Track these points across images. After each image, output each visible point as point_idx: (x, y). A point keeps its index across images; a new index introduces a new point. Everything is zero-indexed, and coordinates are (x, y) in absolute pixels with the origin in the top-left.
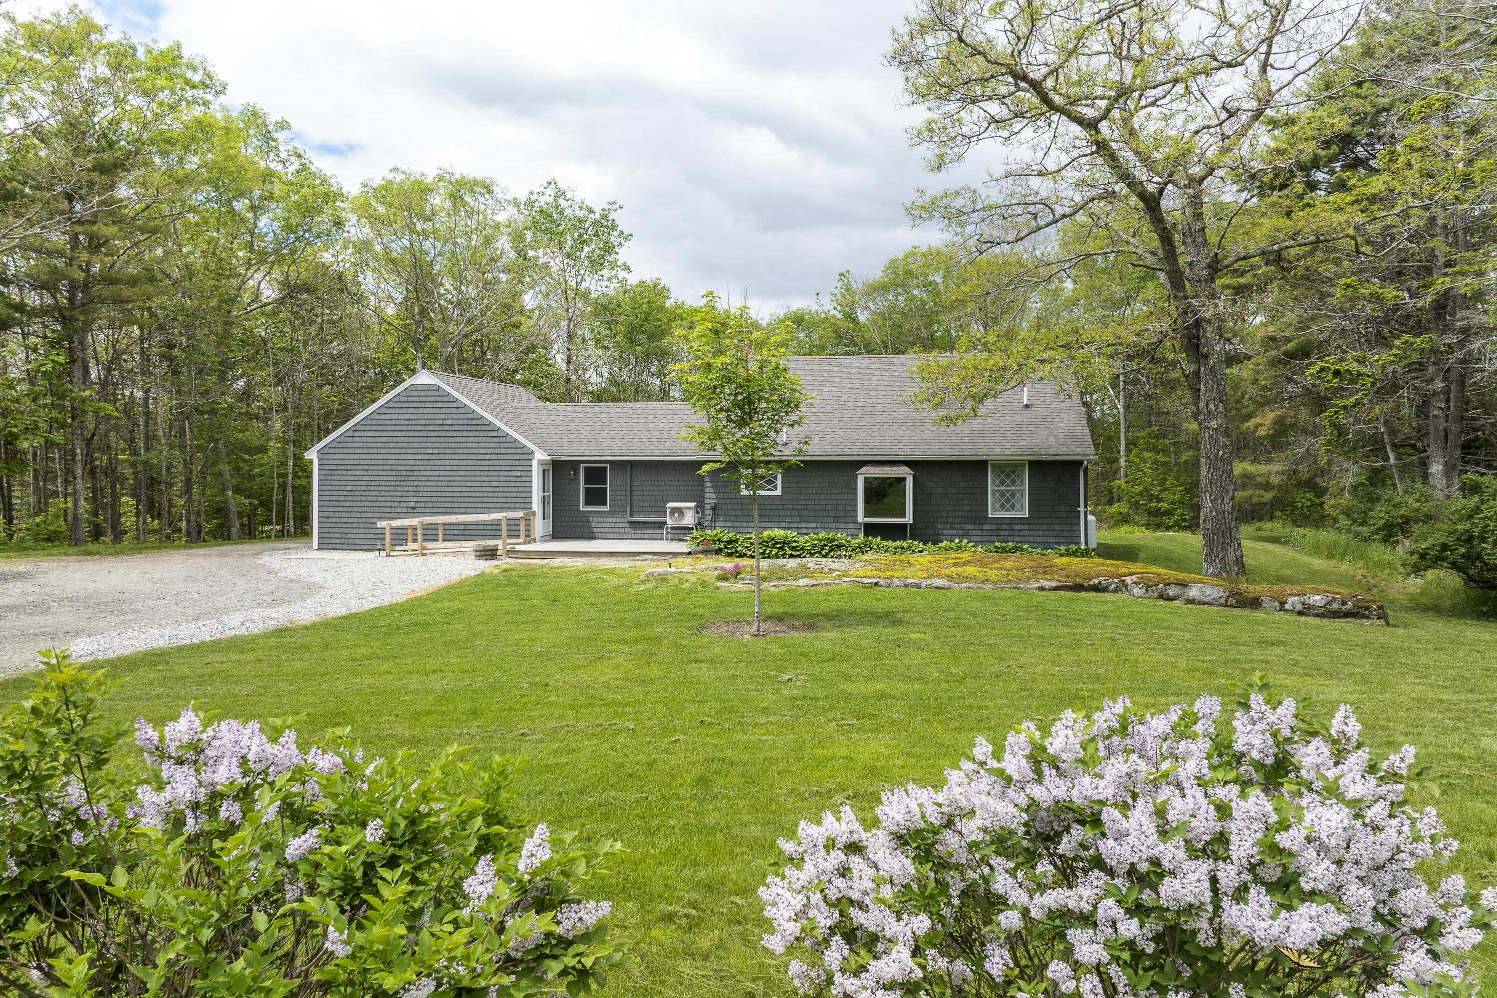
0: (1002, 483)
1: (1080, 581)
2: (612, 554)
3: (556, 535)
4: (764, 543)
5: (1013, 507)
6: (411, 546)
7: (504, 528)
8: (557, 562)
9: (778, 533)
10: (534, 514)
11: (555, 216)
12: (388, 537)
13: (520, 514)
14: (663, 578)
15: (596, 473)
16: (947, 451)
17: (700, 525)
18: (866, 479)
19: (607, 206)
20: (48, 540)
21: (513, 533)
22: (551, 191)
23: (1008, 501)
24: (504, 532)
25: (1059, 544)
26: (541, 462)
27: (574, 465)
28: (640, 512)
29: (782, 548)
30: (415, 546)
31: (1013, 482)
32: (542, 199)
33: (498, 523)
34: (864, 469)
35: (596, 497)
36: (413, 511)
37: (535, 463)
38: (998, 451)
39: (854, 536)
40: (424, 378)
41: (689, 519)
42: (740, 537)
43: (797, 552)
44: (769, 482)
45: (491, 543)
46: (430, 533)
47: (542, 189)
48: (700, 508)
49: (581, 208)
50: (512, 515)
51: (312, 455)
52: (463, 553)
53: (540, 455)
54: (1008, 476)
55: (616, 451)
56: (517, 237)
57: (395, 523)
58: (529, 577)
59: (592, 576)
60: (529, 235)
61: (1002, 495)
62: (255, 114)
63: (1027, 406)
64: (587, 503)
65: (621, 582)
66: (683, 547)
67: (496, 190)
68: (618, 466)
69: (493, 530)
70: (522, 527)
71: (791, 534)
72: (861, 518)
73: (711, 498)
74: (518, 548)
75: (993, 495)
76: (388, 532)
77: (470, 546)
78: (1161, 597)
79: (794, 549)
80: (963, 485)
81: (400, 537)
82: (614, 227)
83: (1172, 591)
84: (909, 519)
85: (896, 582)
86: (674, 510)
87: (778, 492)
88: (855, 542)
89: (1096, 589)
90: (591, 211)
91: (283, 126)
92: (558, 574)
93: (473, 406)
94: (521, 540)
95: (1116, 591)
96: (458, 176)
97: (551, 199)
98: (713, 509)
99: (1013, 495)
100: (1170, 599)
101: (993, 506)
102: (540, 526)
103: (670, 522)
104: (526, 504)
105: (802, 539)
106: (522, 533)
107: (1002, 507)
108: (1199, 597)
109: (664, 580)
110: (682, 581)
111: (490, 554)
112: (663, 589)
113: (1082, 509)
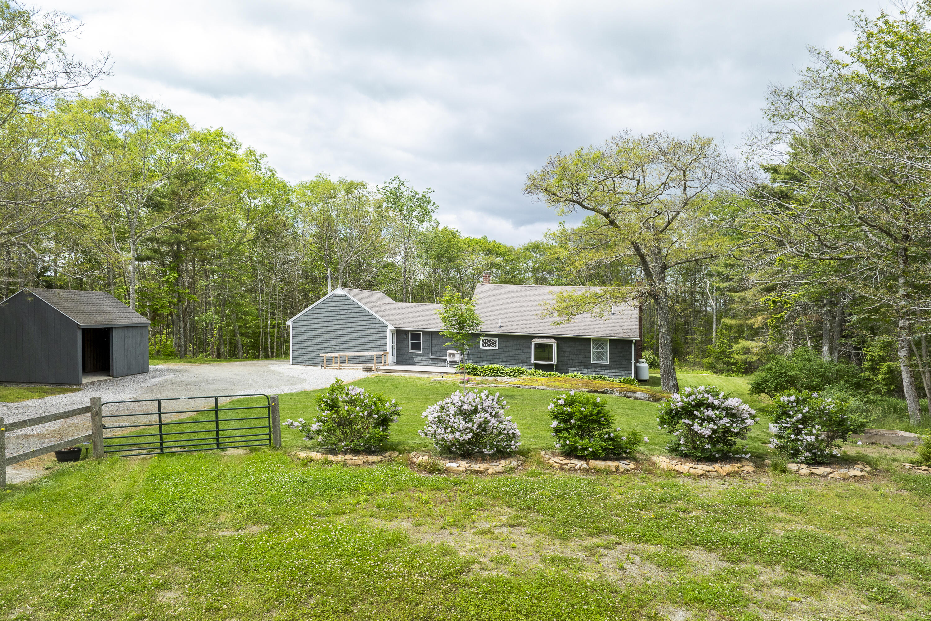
0: (598, 348)
1: (597, 389)
2: (422, 372)
3: (398, 363)
4: (489, 370)
5: (602, 359)
6: (334, 365)
7: (375, 359)
8: (398, 374)
9: (496, 366)
10: (388, 353)
11: (398, 194)
12: (325, 361)
13: (382, 353)
14: (439, 382)
15: (416, 336)
16: (572, 333)
17: (462, 361)
18: (536, 344)
19: (426, 190)
20: (169, 355)
21: (379, 361)
22: (396, 181)
23: (600, 356)
24: (375, 361)
25: (622, 376)
26: (391, 331)
27: (406, 332)
28: (436, 355)
29: (497, 373)
30: (336, 365)
31: (602, 348)
32: (392, 186)
33: (372, 357)
34: (535, 340)
35: (415, 346)
36: (334, 350)
37: (388, 331)
38: (595, 334)
39: (530, 369)
40: (339, 291)
41: (457, 358)
42: (479, 367)
43: (504, 374)
44: (493, 343)
45: (369, 365)
46: (343, 360)
47: (391, 181)
48: (462, 353)
49: (411, 192)
50: (378, 353)
51: (289, 323)
52: (357, 369)
53: (391, 328)
54: (600, 345)
55: (425, 327)
56: (378, 207)
57: (329, 355)
58: (387, 379)
59: (412, 380)
60: (385, 205)
61: (598, 353)
62: (251, 152)
63: (614, 314)
64: (412, 349)
65: (423, 382)
66: (453, 370)
67: (368, 187)
68: (425, 333)
69: (370, 359)
70: (383, 359)
71: (501, 367)
72: (533, 361)
73: (467, 350)
74: (381, 368)
75: (593, 353)
76: (325, 358)
77: (361, 366)
78: (625, 396)
79: (502, 373)
80: (580, 348)
81: (330, 361)
82: (429, 202)
83: (629, 394)
84: (554, 362)
85: (527, 387)
86: (450, 354)
87: (497, 348)
88: (530, 372)
89: (603, 392)
90: (417, 194)
91: (263, 156)
92: (398, 379)
93: (361, 304)
94: (382, 364)
95: (611, 393)
96: (349, 181)
97: (396, 186)
98: (468, 354)
99: (602, 353)
100: (628, 397)
101: (593, 358)
102: (391, 359)
103: (449, 359)
104: (384, 348)
105: (506, 369)
106: (383, 361)
107: (598, 359)
108: (640, 397)
109: (439, 383)
110: (446, 383)
111: (369, 370)
112: (438, 385)
113: (633, 361)
